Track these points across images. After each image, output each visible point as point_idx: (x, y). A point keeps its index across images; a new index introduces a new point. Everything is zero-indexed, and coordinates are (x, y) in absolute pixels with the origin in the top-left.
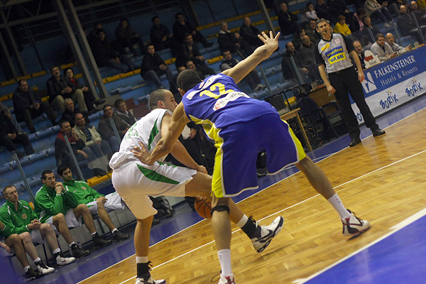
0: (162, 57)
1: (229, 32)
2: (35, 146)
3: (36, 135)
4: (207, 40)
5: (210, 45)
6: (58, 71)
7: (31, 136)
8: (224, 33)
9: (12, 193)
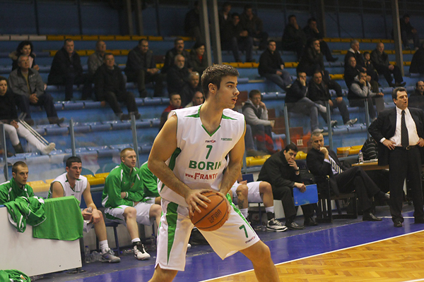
0: (283, 57)
1: (359, 52)
2: (141, 112)
3: (143, 101)
4: (332, 54)
5: (334, 60)
6: (182, 46)
7: (138, 100)
8: (354, 52)
9: (131, 157)
